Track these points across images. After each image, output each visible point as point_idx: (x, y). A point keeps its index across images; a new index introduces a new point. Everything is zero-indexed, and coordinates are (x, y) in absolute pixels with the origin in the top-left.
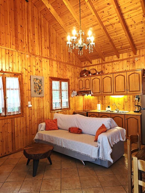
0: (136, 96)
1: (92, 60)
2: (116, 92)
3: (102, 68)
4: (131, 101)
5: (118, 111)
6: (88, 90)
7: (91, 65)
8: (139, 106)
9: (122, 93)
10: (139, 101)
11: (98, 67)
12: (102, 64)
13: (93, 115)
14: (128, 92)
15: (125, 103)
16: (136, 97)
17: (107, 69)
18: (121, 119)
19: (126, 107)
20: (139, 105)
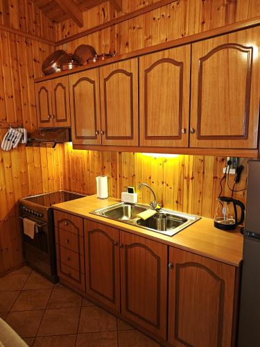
0: (228, 159)
1: (81, 11)
2: (147, 138)
3: (112, 42)
4: (209, 175)
5: (158, 210)
6: (62, 125)
7: (80, 30)
8: (236, 203)
9: (167, 143)
10: (238, 180)
11: (100, 37)
12: (111, 24)
13: (67, 220)
14: (195, 142)
15: (185, 180)
16: (229, 163)
17: (127, 44)
18: (155, 260)
19: (188, 198)
20: (239, 195)
